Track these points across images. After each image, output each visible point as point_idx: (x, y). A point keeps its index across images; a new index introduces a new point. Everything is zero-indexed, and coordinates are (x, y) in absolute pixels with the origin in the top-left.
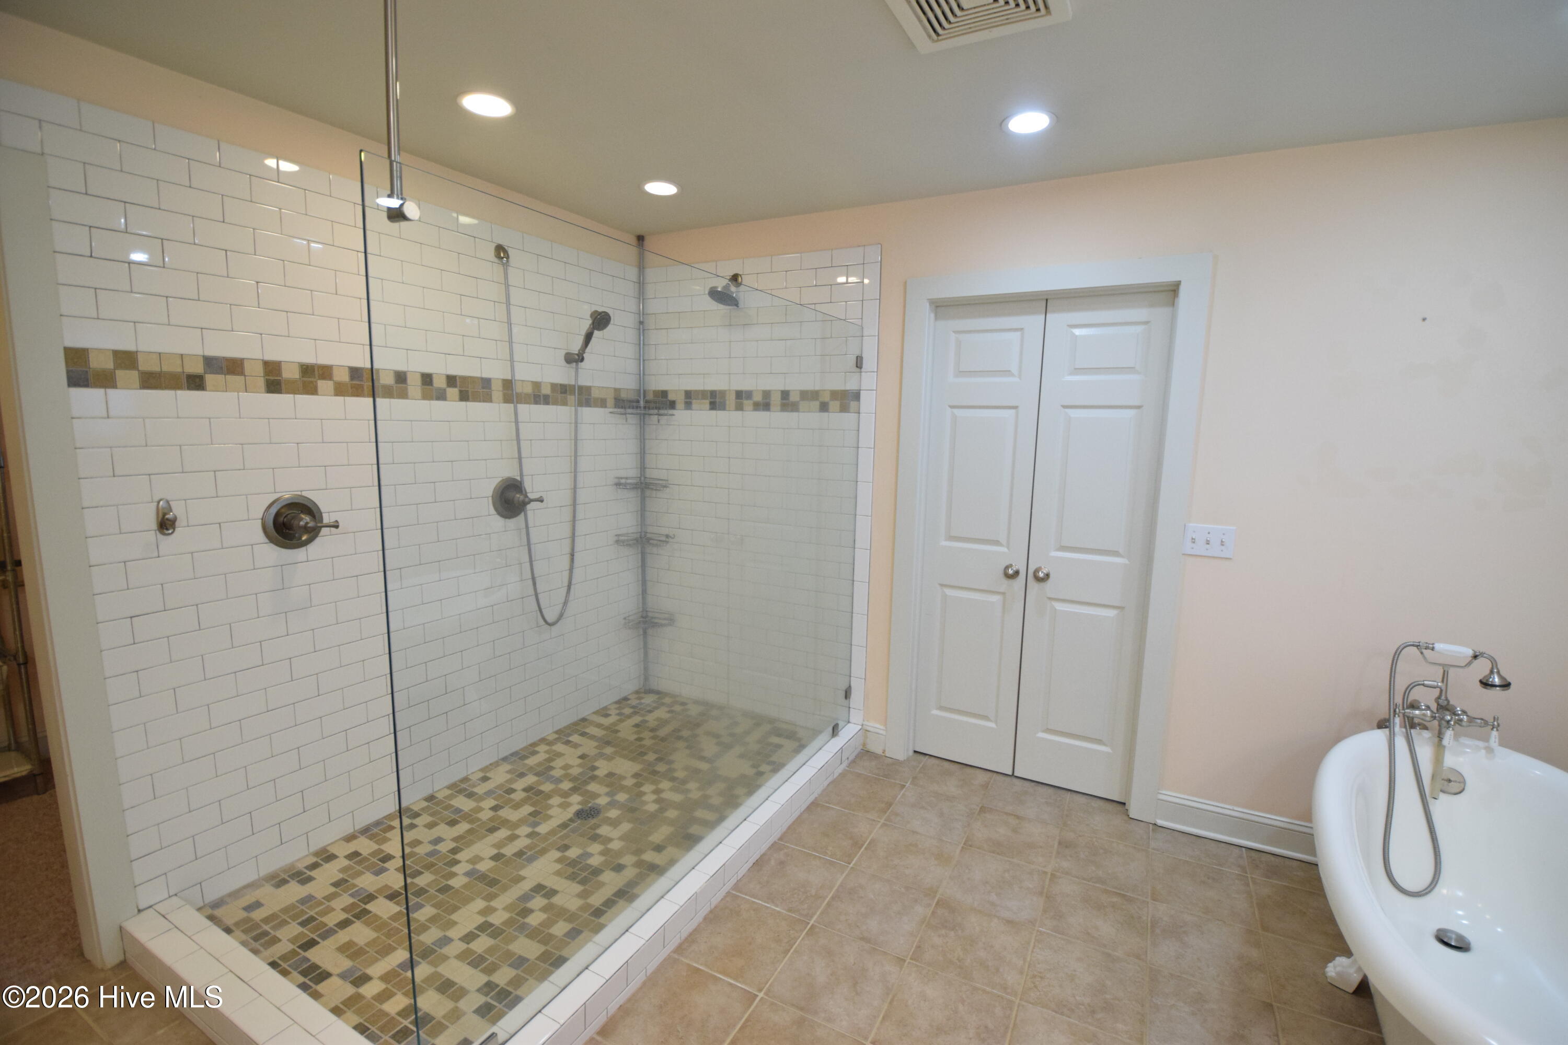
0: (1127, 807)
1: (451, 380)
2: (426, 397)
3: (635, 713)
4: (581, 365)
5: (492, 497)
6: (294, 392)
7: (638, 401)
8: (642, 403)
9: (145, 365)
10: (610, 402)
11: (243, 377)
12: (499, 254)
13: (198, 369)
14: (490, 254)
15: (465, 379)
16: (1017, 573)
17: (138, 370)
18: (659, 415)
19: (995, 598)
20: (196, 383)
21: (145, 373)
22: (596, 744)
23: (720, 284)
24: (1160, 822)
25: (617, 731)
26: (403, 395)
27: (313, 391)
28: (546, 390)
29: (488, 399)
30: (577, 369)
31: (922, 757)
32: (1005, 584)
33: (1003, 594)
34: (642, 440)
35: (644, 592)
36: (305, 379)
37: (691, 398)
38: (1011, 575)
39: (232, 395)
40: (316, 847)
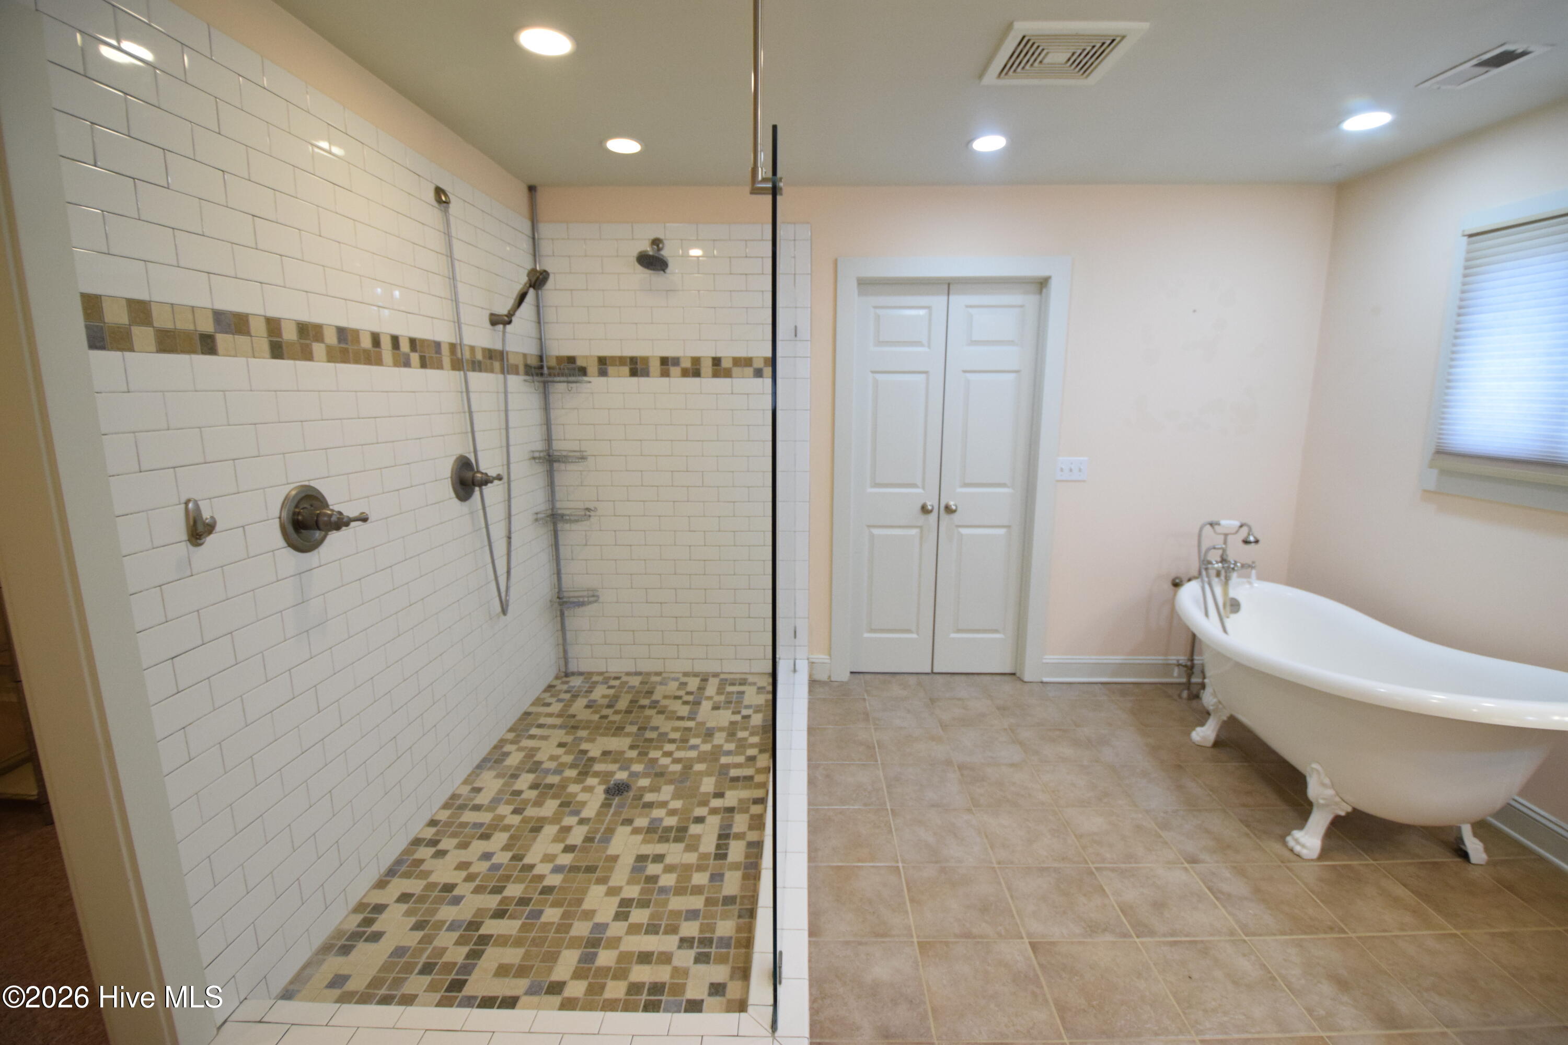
0: (1018, 675)
1: (413, 343)
2: (397, 364)
4: (508, 327)
5: (451, 477)
6: (293, 358)
7: (541, 367)
8: (546, 371)
9: (162, 320)
10: (521, 369)
11: (249, 337)
12: (440, 198)
13: (207, 326)
14: (431, 195)
15: (423, 341)
16: (931, 511)
17: (153, 327)
18: (568, 382)
19: (914, 532)
20: (207, 345)
21: (160, 330)
22: (564, 731)
24: (1045, 679)
25: (574, 716)
26: (379, 362)
27: (307, 355)
28: (479, 356)
29: (440, 367)
30: (504, 332)
31: (857, 675)
32: (921, 519)
33: (921, 527)
34: (546, 408)
35: (559, 573)
36: (302, 341)
37: (605, 364)
38: (925, 510)
39: (241, 361)
40: (353, 903)
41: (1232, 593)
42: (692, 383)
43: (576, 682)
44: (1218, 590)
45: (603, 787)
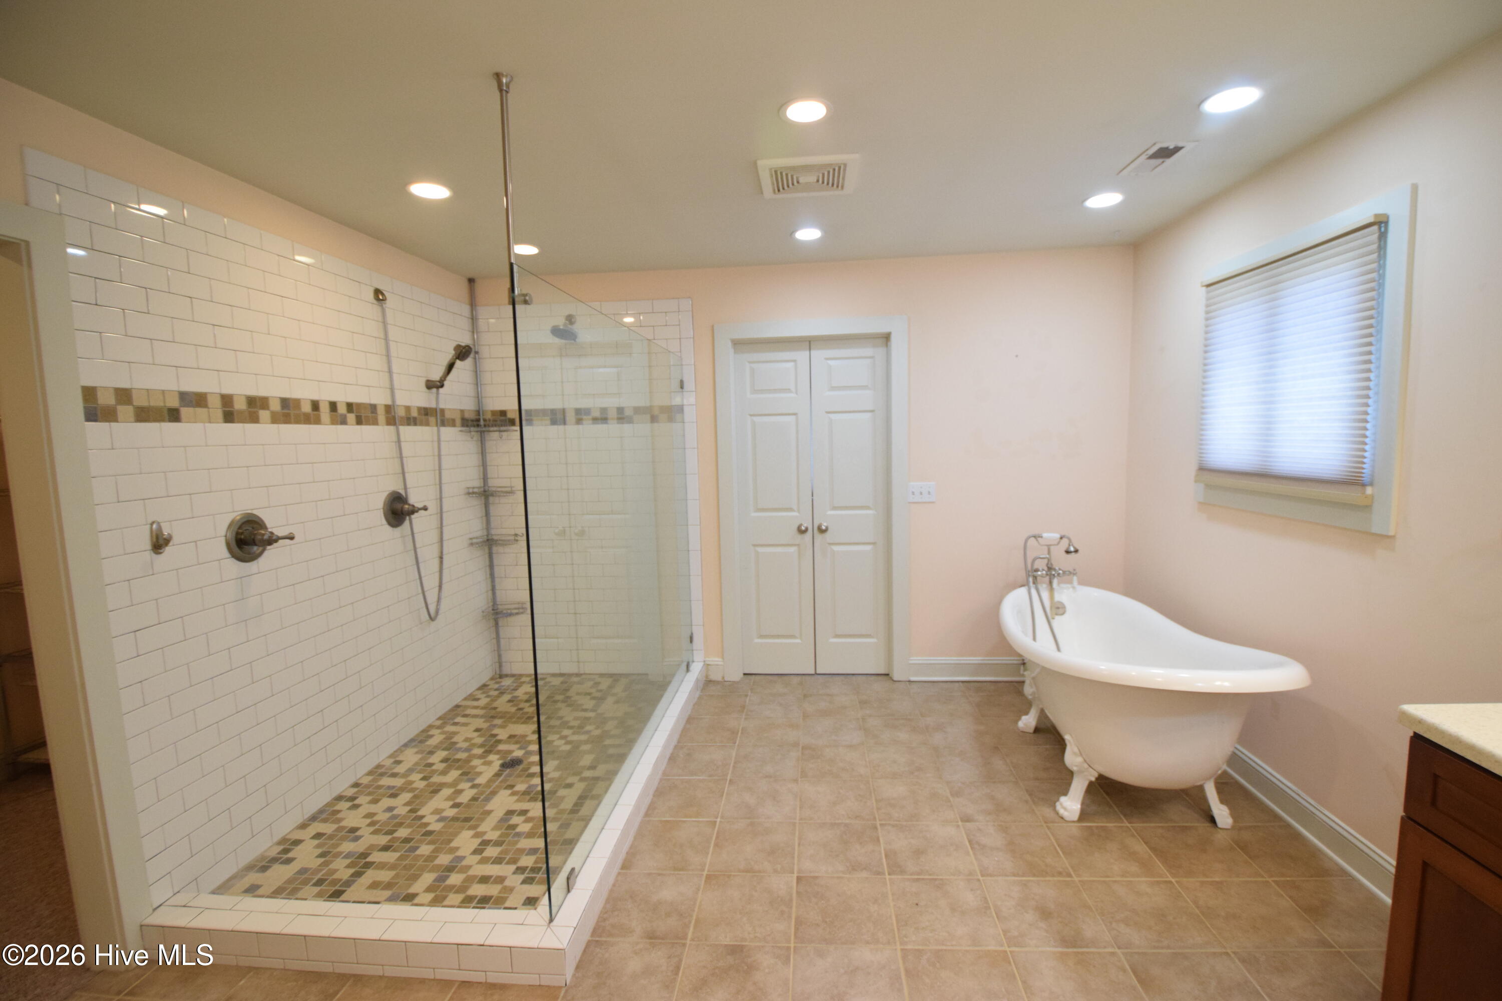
0: (890, 675)
1: (350, 407)
2: (334, 422)
3: (502, 693)
4: (441, 390)
5: (383, 509)
6: (243, 421)
7: (478, 420)
8: (482, 423)
9: (140, 400)
10: (458, 422)
11: (206, 409)
12: (378, 297)
13: (174, 402)
14: (371, 295)
15: (359, 405)
16: (806, 530)
17: (133, 406)
18: (500, 431)
19: (793, 549)
20: (174, 415)
21: (138, 407)
22: (483, 720)
23: (560, 322)
24: (913, 679)
25: (495, 708)
26: (318, 421)
27: (254, 419)
28: (414, 413)
29: (375, 422)
30: (438, 394)
31: (750, 677)
32: (799, 538)
33: (798, 545)
34: (483, 453)
35: (493, 589)
36: (250, 410)
37: (531, 416)
38: (802, 531)
39: (199, 426)
40: (277, 838)
41: (1058, 597)
42: (601, 428)
43: (507, 682)
44: (1045, 595)
45: (501, 762)
